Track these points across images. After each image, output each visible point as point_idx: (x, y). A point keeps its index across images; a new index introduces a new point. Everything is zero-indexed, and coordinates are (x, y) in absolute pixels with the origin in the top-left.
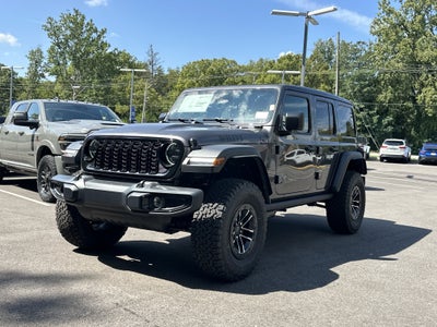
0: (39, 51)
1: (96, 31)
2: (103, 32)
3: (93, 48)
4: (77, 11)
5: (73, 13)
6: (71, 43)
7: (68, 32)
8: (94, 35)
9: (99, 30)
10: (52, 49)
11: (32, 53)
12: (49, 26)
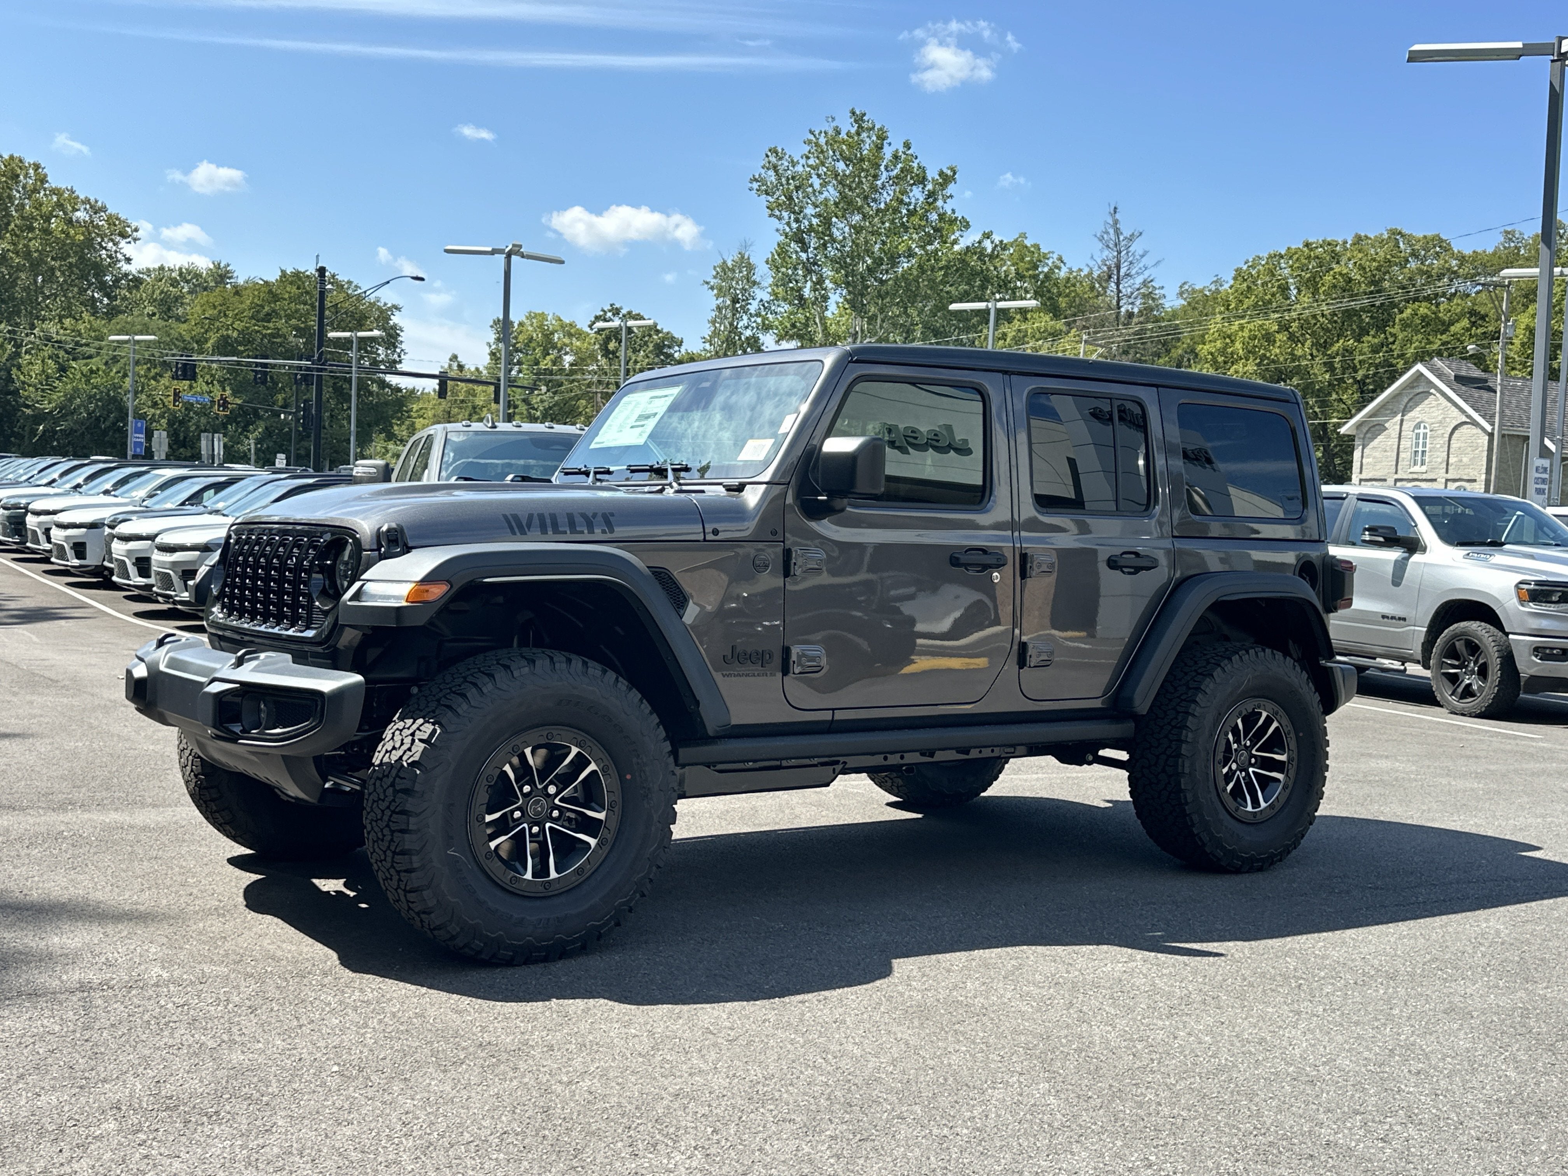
0: (745, 264)
1: (921, 180)
2: (946, 179)
3: (911, 240)
4: (859, 119)
5: (847, 126)
6: (840, 229)
7: (831, 193)
8: (917, 195)
9: (932, 174)
10: (782, 251)
11: (724, 271)
12: (771, 176)
